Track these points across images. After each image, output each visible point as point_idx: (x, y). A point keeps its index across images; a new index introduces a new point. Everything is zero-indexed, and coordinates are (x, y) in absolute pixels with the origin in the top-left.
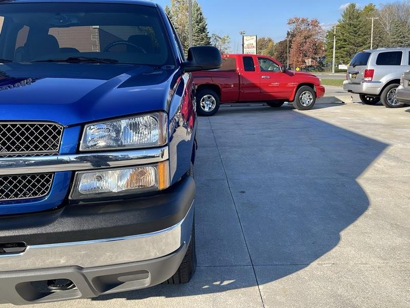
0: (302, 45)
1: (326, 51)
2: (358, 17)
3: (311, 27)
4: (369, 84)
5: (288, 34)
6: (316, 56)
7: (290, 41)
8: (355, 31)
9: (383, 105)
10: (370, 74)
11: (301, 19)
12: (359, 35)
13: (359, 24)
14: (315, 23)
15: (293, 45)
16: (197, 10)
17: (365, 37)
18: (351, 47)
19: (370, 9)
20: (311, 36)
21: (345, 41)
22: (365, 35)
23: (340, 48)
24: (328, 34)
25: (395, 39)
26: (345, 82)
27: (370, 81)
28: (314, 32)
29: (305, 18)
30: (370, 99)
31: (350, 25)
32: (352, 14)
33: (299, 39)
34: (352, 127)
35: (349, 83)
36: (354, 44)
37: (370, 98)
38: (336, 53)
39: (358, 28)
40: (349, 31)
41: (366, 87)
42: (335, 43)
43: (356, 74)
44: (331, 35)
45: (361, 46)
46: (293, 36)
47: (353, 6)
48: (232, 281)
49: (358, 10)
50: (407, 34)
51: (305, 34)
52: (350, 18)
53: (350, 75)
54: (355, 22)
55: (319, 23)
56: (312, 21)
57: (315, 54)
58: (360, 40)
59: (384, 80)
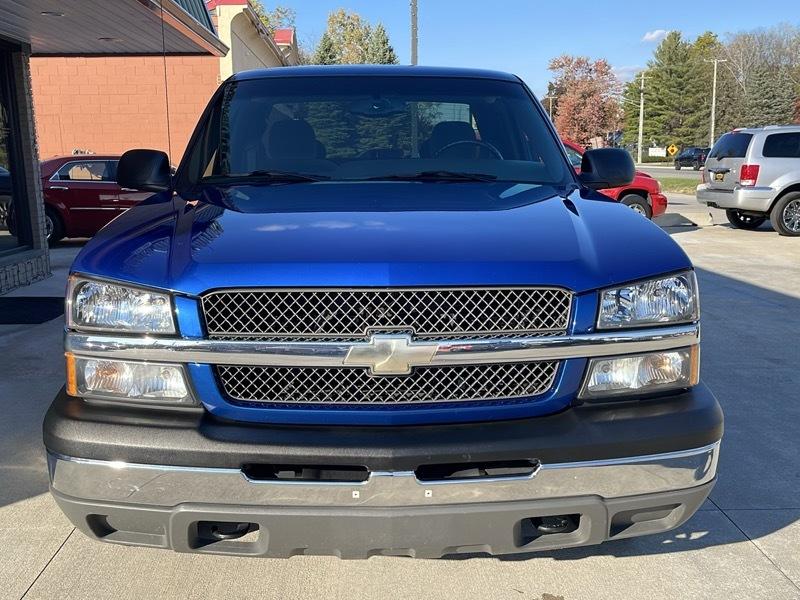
0: (577, 109)
1: (622, 120)
2: (685, 59)
3: (594, 75)
4: (749, 191)
5: (551, 88)
6: (604, 131)
7: (556, 102)
8: (680, 84)
9: (774, 231)
10: (750, 173)
11: (575, 60)
12: (687, 92)
13: (688, 71)
14: (603, 68)
15: (561, 110)
16: (384, 43)
17: (699, 95)
18: (673, 113)
19: (707, 42)
20: (594, 92)
21: (661, 102)
22: (698, 91)
23: (652, 116)
24: (627, 88)
25: (756, 99)
26: (701, 187)
27: (752, 187)
28: (600, 85)
29: (584, 58)
30: (745, 219)
31: (671, 73)
32: (674, 53)
33: (571, 98)
34: (739, 273)
35: (708, 190)
36: (677, 109)
37: (746, 217)
38: (644, 125)
39: (686, 77)
40: (668, 83)
41: (743, 198)
42: (642, 106)
43: (724, 173)
44: (634, 91)
45: (692, 112)
46: (561, 91)
47: (676, 36)
48: (703, 534)
49: (686, 45)
50: (779, 91)
51: (584, 87)
52: (670, 59)
53: (712, 174)
54: (679, 67)
55: (609, 68)
56: (597, 65)
57: (603, 126)
58: (690, 100)
59: (778, 185)
